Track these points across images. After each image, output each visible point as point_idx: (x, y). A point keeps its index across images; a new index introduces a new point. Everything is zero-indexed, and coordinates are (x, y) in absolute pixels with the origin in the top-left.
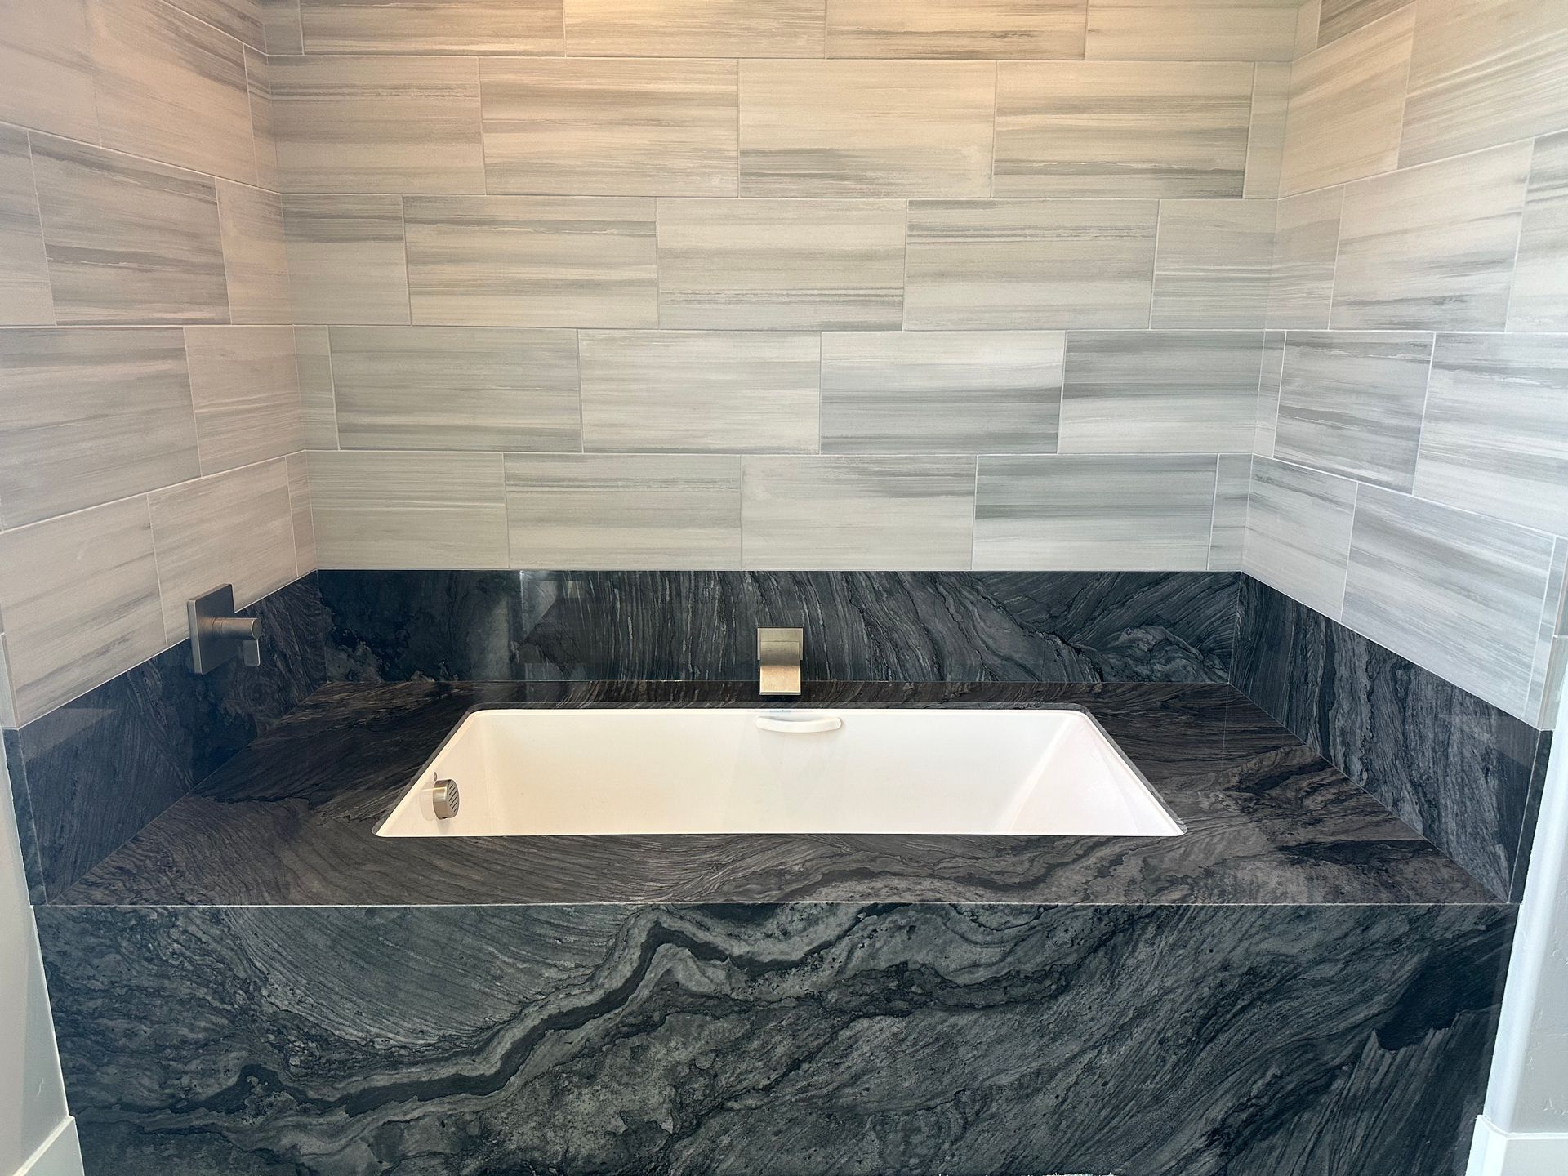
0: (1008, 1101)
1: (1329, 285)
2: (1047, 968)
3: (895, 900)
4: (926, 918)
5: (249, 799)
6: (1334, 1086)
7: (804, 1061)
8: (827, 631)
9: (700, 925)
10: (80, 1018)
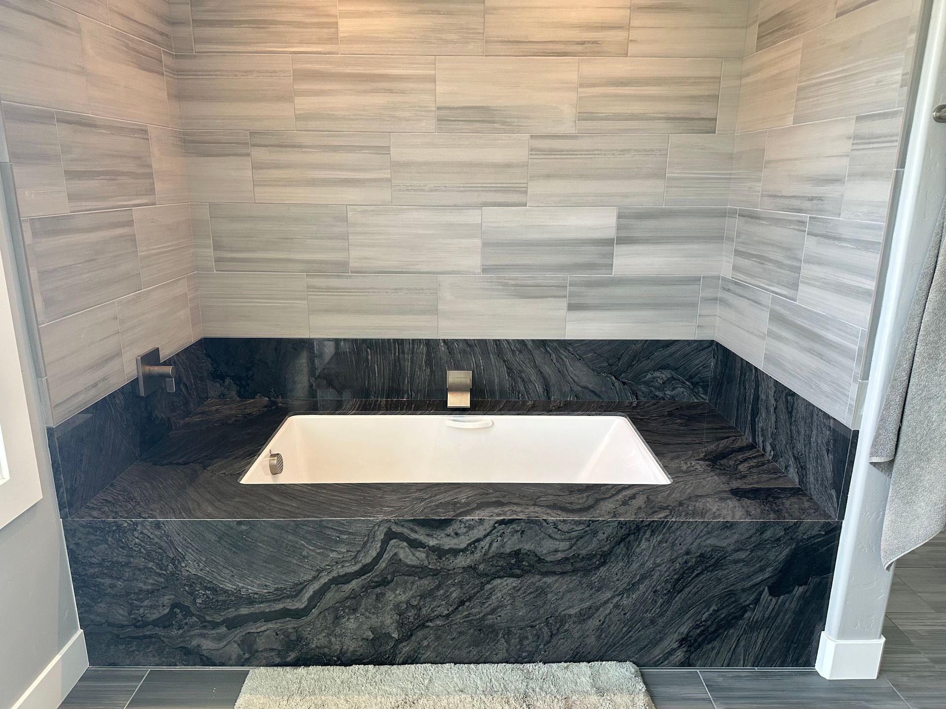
0: (574, 623)
1: (759, 185)
2: (594, 553)
3: (515, 517)
4: (531, 527)
5: (170, 464)
6: (746, 616)
7: (467, 601)
8: (485, 372)
9: (412, 530)
10: (86, 578)
